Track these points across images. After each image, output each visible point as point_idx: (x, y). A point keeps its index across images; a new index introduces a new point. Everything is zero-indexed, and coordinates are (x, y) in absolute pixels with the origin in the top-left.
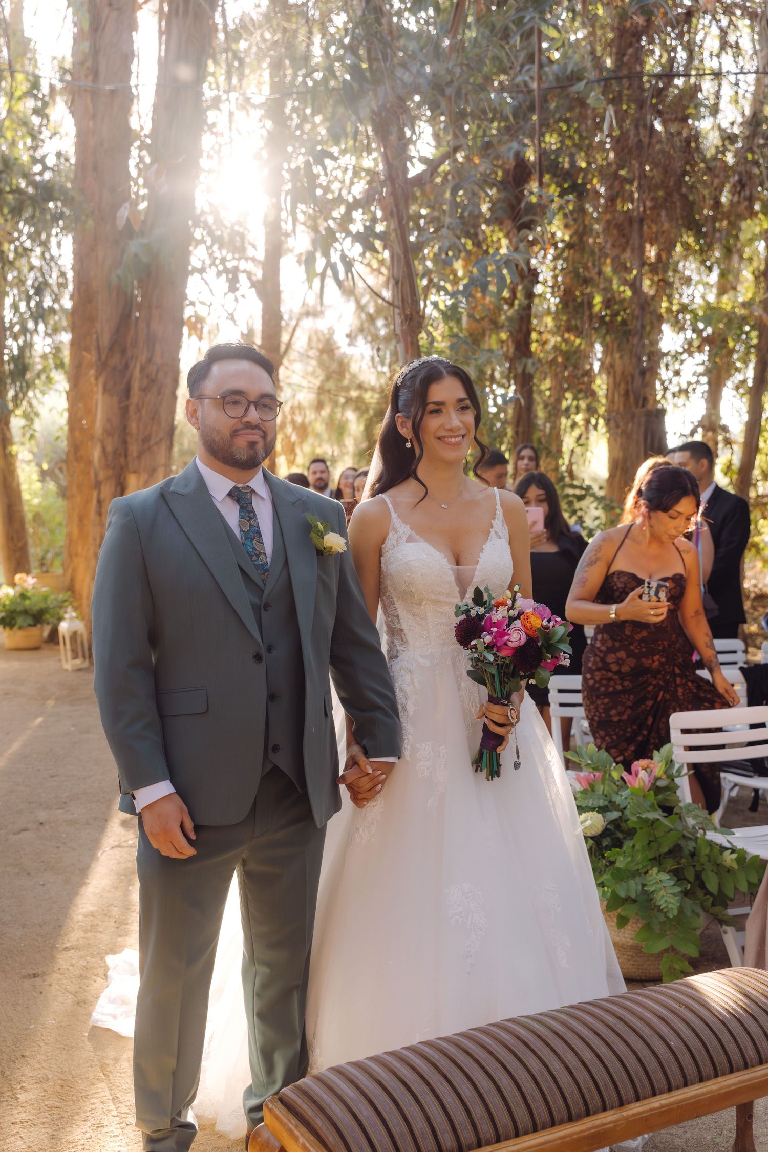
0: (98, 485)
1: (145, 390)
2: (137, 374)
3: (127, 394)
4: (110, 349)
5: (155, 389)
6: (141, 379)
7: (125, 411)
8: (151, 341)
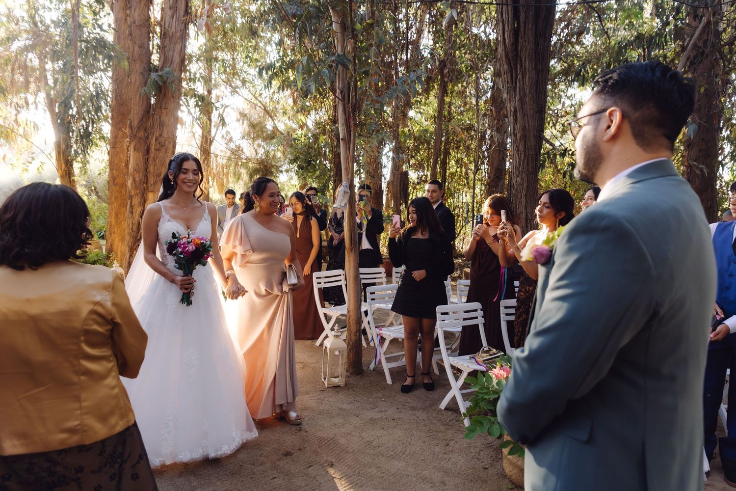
3: (148, 151)
4: (138, 128)
5: (163, 150)
6: (156, 145)
7: (147, 160)
8: (162, 125)
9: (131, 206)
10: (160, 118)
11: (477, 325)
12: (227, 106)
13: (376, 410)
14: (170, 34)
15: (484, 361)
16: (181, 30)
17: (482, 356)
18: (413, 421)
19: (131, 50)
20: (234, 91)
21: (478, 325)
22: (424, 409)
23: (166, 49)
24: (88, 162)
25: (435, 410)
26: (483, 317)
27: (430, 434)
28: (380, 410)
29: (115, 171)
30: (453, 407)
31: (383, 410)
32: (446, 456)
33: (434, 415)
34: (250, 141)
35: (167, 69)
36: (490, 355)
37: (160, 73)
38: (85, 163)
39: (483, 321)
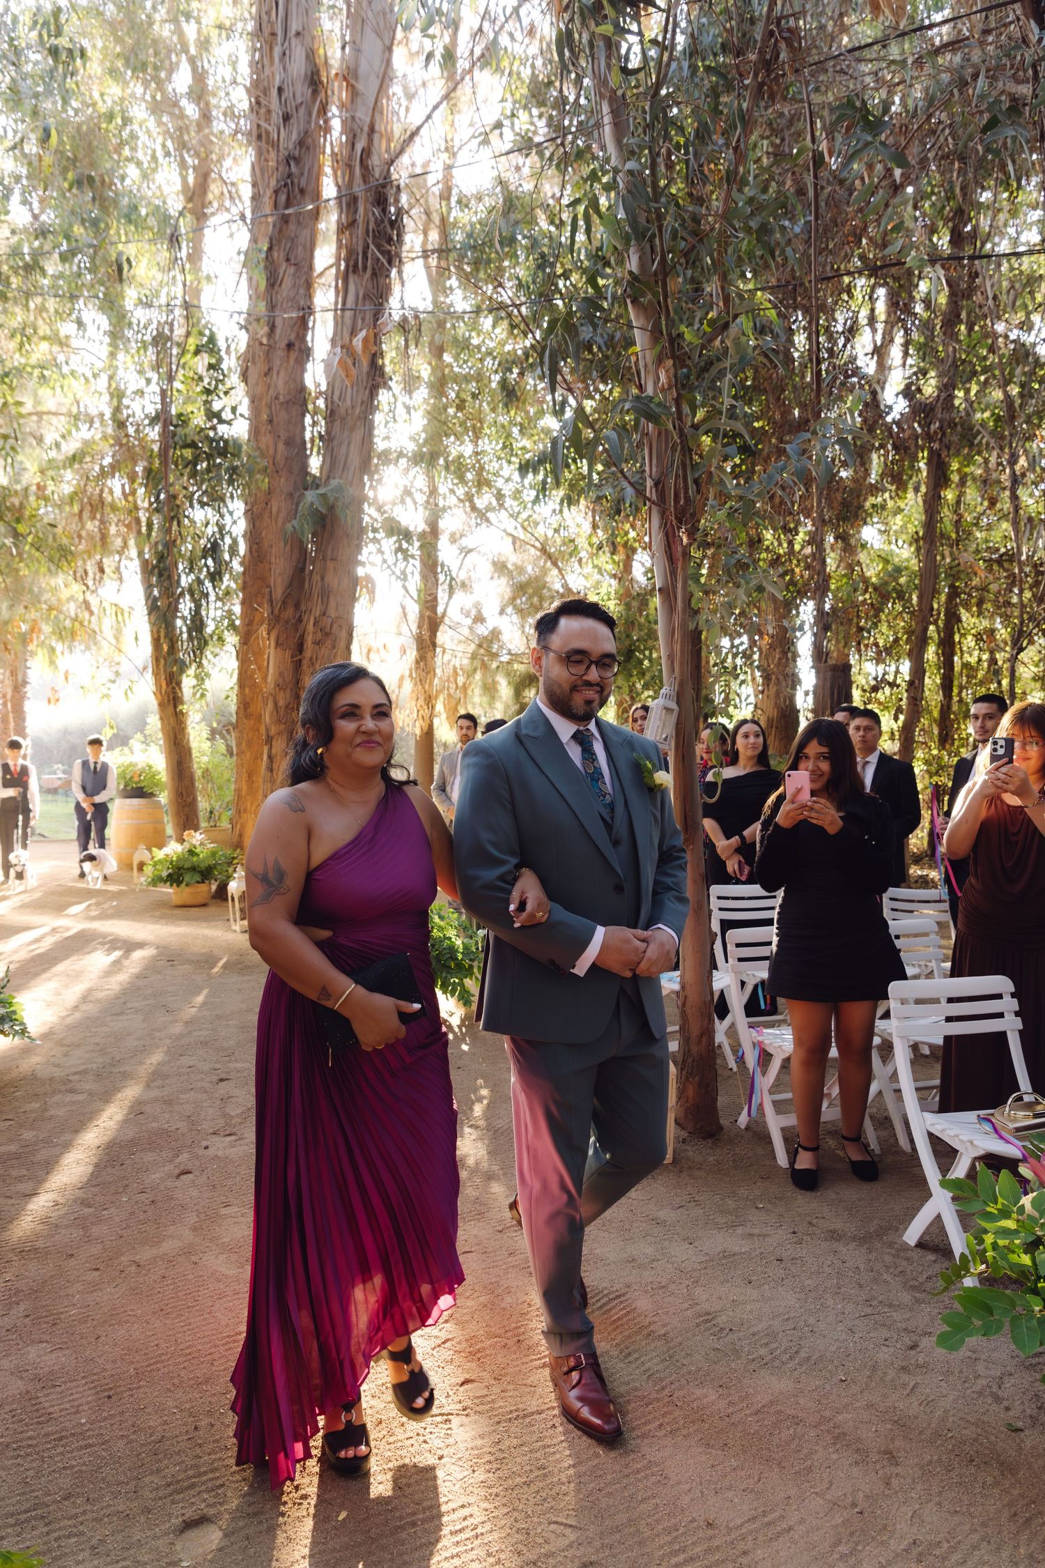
0: (269, 740)
1: (317, 643)
2: (310, 627)
3: (300, 647)
4: (284, 602)
5: (329, 643)
6: (315, 633)
7: (298, 665)
8: (325, 593)
9: (270, 757)
10: (323, 579)
11: (1003, 1035)
12: (470, 551)
13: (740, 1230)
14: (343, 411)
15: (1018, 1130)
16: (363, 402)
17: (1013, 1116)
18: (828, 1270)
19: (271, 451)
20: (482, 515)
21: (1005, 1033)
22: (863, 1240)
23: (335, 442)
24: (208, 675)
25: (891, 1245)
26: (1017, 1014)
27: (869, 1310)
28: (748, 1230)
29: (247, 690)
30: (935, 1243)
31: (756, 1231)
32: (905, 1377)
33: (888, 1258)
34: (515, 618)
35: (334, 483)
36: (1036, 1116)
37: (321, 491)
38: (200, 679)
39: (1018, 1023)
